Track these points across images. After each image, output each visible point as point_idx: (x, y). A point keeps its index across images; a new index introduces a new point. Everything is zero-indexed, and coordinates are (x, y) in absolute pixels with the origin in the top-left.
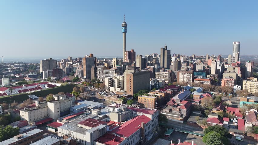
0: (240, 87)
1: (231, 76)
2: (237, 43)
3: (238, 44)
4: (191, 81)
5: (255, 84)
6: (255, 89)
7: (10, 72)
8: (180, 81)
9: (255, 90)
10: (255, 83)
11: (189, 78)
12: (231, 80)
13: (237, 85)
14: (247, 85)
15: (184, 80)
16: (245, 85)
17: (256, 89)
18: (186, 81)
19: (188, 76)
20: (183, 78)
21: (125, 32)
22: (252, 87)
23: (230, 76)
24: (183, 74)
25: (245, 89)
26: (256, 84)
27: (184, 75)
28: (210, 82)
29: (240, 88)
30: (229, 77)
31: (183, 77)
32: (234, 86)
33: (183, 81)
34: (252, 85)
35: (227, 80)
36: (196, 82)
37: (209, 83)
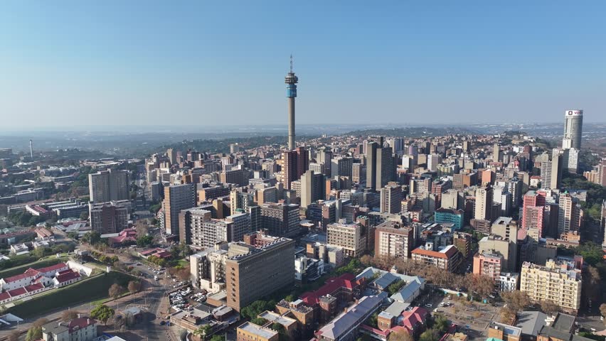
0: (513, 280)
1: (496, 251)
2: (574, 114)
3: (576, 115)
4: (406, 254)
5: (548, 278)
6: (547, 288)
7: (31, 192)
8: (381, 250)
9: (548, 290)
10: (548, 276)
11: (402, 247)
12: (494, 261)
13: (509, 275)
14: (530, 277)
15: (389, 251)
16: (525, 278)
17: (550, 289)
18: (393, 253)
19: (398, 242)
20: (387, 245)
21: (293, 96)
22: (541, 282)
23: (493, 251)
24: (387, 236)
25: (524, 290)
26: (551, 276)
27: (390, 238)
28: (446, 261)
29: (515, 282)
30: (491, 252)
31: (387, 242)
32: (501, 277)
33: (387, 252)
34: (541, 279)
35: (484, 259)
36: (415, 257)
37: (444, 263)
